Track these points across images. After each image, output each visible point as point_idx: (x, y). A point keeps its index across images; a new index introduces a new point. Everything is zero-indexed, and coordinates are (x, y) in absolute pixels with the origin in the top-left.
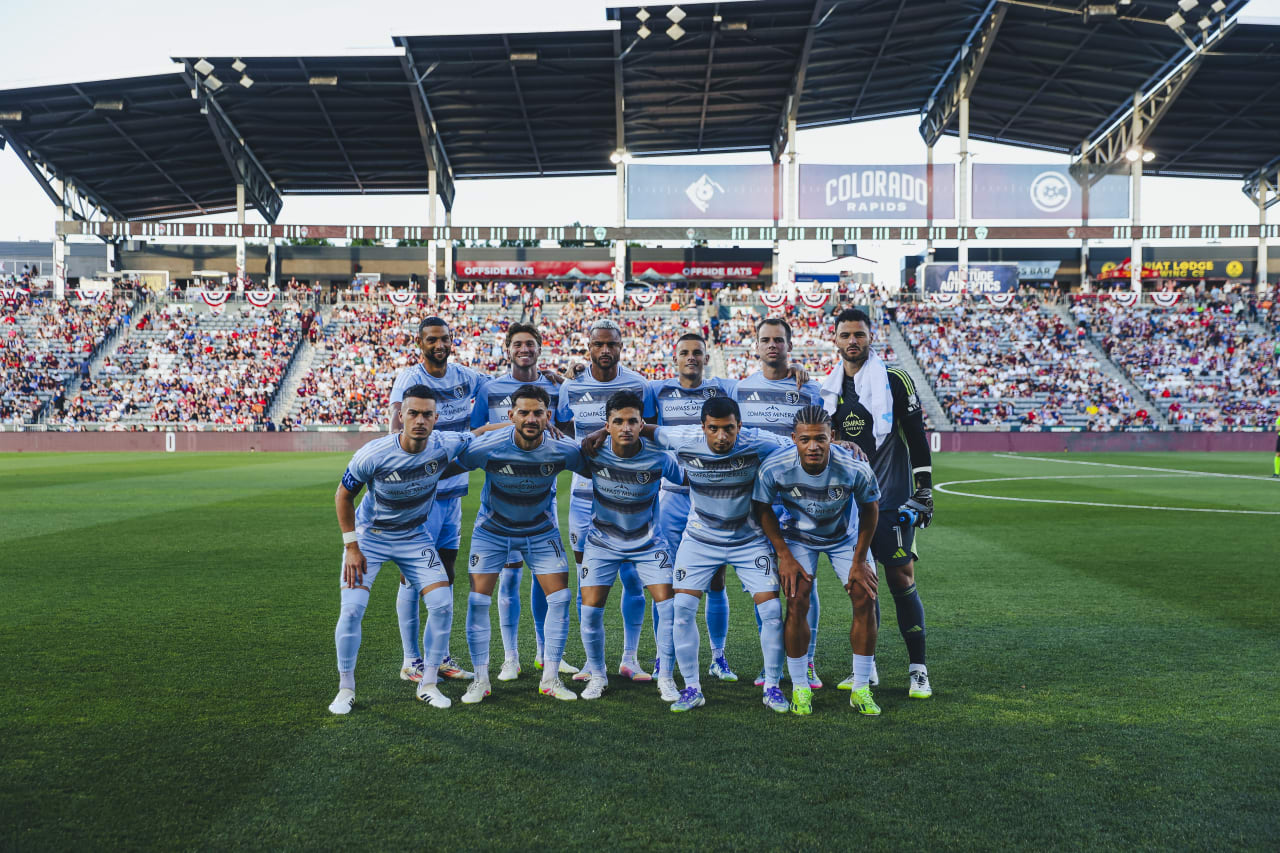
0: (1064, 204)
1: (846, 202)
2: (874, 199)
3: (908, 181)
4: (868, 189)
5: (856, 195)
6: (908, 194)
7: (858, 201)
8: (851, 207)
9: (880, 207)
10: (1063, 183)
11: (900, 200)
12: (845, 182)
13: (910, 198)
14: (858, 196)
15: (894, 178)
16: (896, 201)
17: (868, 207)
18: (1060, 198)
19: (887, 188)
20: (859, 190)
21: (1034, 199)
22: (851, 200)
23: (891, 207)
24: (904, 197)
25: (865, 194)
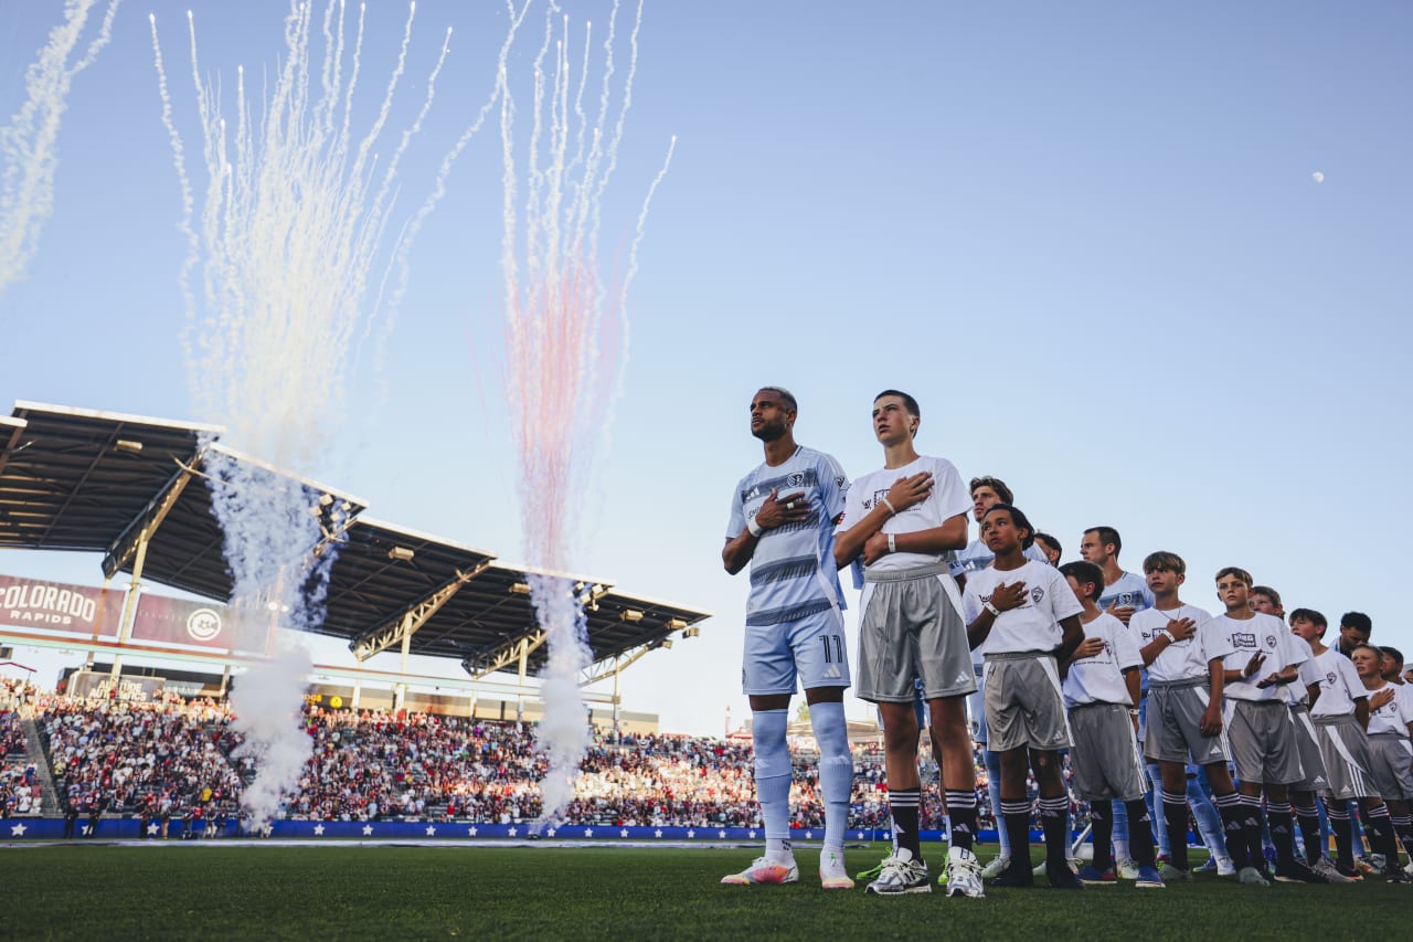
0: (213, 636)
1: (10, 610)
2: (40, 610)
3: (78, 600)
4: (36, 602)
5: (22, 605)
6: (76, 610)
7: (23, 611)
8: (15, 614)
9: (45, 618)
10: (215, 618)
11: (68, 614)
12: (14, 592)
13: (77, 614)
14: (25, 606)
15: (65, 596)
16: (62, 614)
17: (33, 616)
18: (212, 630)
19: (56, 603)
20: (27, 600)
21: (189, 629)
22: (16, 608)
23: (56, 619)
24: (72, 612)
25: (32, 604)
